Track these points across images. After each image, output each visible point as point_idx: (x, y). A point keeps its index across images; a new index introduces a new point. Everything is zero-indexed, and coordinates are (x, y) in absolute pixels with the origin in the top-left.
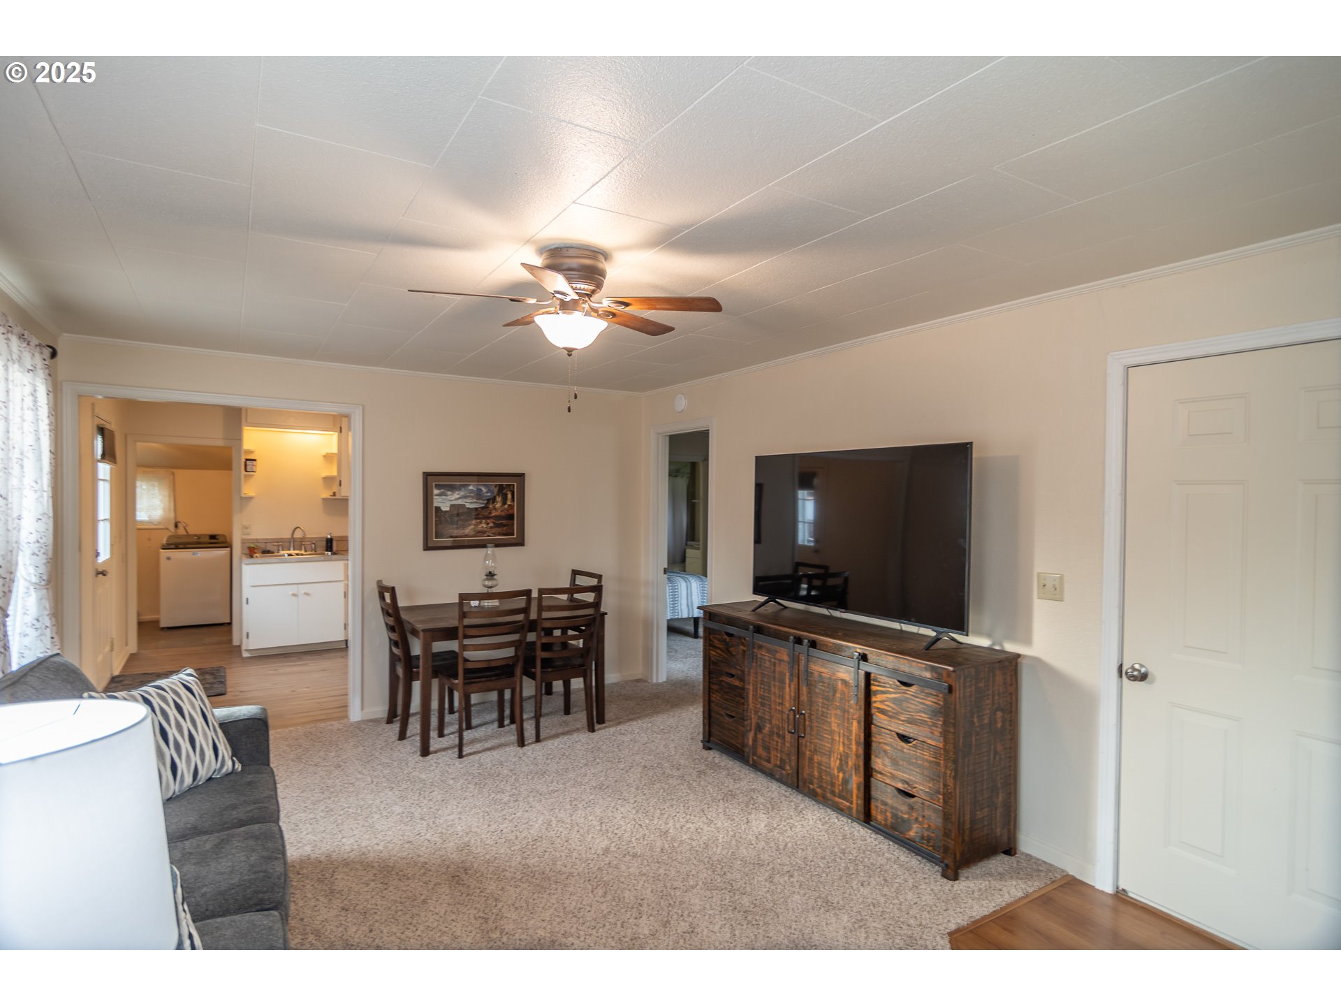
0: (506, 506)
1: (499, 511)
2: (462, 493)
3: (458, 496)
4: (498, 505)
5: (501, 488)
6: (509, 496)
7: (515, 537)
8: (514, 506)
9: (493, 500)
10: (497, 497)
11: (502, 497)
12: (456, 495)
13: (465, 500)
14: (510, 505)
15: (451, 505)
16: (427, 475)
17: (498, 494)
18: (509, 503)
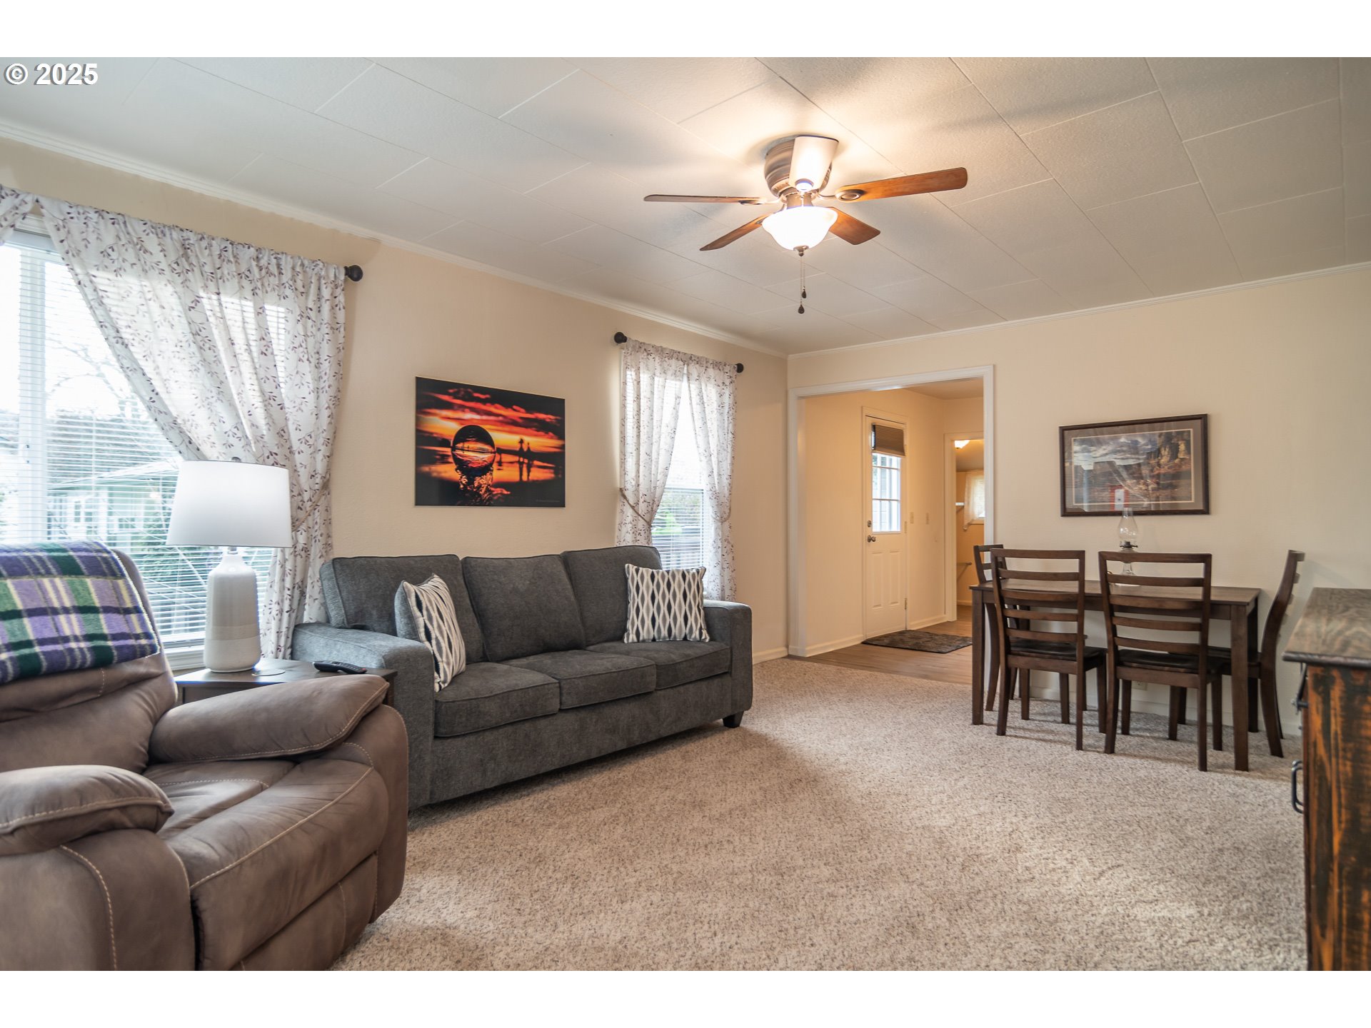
0: (1177, 461)
1: (1166, 467)
2: (1110, 448)
3: (1105, 452)
4: (1164, 460)
5: (1169, 438)
6: (1182, 447)
7: (1193, 501)
8: (1190, 459)
9: (1157, 453)
10: (1163, 449)
11: (1170, 448)
12: (1101, 451)
13: (1115, 456)
14: (1182, 459)
15: (1096, 463)
16: (1063, 430)
17: (1163, 445)
18: (1181, 456)
